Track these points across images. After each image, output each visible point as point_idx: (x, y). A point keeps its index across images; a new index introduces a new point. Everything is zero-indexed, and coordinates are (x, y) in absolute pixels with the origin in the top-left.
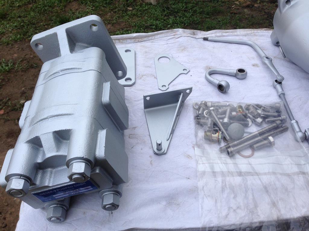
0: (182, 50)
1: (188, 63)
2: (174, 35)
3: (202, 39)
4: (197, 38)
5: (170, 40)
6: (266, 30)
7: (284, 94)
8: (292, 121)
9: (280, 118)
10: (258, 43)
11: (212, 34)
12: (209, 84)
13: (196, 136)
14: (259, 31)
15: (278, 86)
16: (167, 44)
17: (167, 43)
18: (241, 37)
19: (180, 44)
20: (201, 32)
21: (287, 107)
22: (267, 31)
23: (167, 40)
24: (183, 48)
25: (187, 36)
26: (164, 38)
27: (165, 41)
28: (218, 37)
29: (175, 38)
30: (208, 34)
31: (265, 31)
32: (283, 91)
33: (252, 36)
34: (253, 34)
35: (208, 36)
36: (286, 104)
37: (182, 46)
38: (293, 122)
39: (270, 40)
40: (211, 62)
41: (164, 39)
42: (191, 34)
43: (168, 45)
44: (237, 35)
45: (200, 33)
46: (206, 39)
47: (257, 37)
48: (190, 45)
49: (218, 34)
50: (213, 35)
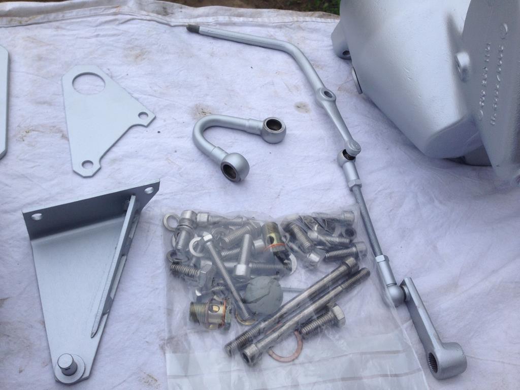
0: (137, 57)
1: (150, 95)
2: (115, 14)
3: (185, 29)
4: (172, 24)
5: (107, 27)
6: (321, 17)
7: (359, 186)
8: (376, 258)
9: (354, 249)
10: (307, 50)
11: (207, 15)
12: (202, 158)
13: (170, 312)
14: (308, 19)
15: (349, 165)
16: (97, 36)
17: (96, 34)
18: (272, 31)
19: (131, 40)
20: (181, 8)
21: (366, 219)
22: (323, 20)
23: (97, 26)
24: (138, 51)
25: (148, 18)
26: (89, 19)
27: (92, 27)
28: (221, 24)
29: (118, 22)
30: (199, 16)
31: (319, 20)
32: (358, 177)
33: (294, 30)
34: (296, 24)
35: (199, 20)
36: (363, 211)
37: (136, 46)
38: (380, 258)
39: (330, 42)
40: (207, 95)
41: (90, 22)
42: (158, 13)
43: (99, 39)
44: (262, 26)
45: (180, 10)
46: (193, 30)
47: (305, 34)
48: (154, 44)
49: (221, 19)
50: (210, 20)
